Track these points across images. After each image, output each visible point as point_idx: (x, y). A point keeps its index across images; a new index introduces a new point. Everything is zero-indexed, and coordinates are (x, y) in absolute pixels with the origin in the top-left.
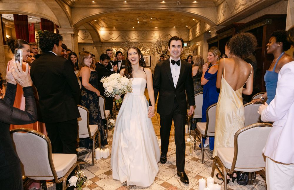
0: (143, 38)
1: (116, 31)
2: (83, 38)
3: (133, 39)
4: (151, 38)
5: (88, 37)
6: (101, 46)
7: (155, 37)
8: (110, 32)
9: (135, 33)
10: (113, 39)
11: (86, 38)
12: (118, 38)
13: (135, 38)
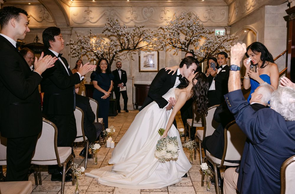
0: (145, 20)
1: (98, 8)
2: (39, 20)
3: (127, 21)
4: (160, 20)
5: (47, 18)
6: (69, 32)
7: (167, 18)
8: (86, 8)
9: (132, 11)
10: (91, 21)
11: (44, 19)
12: (101, 20)
13: (132, 20)
